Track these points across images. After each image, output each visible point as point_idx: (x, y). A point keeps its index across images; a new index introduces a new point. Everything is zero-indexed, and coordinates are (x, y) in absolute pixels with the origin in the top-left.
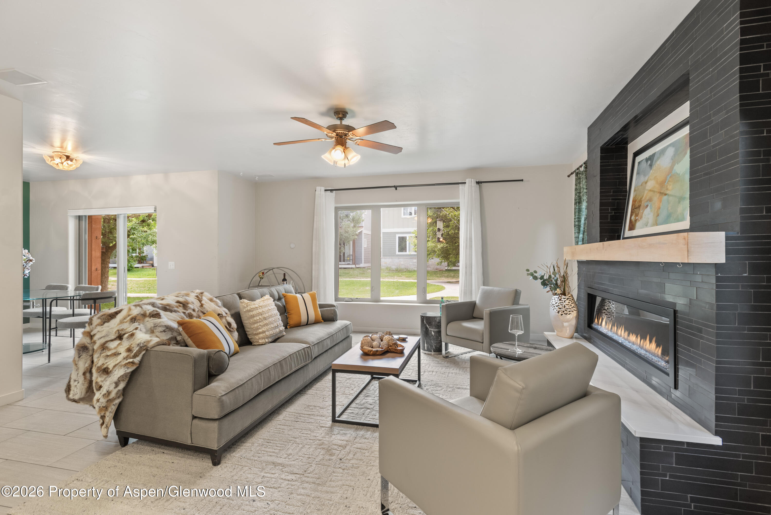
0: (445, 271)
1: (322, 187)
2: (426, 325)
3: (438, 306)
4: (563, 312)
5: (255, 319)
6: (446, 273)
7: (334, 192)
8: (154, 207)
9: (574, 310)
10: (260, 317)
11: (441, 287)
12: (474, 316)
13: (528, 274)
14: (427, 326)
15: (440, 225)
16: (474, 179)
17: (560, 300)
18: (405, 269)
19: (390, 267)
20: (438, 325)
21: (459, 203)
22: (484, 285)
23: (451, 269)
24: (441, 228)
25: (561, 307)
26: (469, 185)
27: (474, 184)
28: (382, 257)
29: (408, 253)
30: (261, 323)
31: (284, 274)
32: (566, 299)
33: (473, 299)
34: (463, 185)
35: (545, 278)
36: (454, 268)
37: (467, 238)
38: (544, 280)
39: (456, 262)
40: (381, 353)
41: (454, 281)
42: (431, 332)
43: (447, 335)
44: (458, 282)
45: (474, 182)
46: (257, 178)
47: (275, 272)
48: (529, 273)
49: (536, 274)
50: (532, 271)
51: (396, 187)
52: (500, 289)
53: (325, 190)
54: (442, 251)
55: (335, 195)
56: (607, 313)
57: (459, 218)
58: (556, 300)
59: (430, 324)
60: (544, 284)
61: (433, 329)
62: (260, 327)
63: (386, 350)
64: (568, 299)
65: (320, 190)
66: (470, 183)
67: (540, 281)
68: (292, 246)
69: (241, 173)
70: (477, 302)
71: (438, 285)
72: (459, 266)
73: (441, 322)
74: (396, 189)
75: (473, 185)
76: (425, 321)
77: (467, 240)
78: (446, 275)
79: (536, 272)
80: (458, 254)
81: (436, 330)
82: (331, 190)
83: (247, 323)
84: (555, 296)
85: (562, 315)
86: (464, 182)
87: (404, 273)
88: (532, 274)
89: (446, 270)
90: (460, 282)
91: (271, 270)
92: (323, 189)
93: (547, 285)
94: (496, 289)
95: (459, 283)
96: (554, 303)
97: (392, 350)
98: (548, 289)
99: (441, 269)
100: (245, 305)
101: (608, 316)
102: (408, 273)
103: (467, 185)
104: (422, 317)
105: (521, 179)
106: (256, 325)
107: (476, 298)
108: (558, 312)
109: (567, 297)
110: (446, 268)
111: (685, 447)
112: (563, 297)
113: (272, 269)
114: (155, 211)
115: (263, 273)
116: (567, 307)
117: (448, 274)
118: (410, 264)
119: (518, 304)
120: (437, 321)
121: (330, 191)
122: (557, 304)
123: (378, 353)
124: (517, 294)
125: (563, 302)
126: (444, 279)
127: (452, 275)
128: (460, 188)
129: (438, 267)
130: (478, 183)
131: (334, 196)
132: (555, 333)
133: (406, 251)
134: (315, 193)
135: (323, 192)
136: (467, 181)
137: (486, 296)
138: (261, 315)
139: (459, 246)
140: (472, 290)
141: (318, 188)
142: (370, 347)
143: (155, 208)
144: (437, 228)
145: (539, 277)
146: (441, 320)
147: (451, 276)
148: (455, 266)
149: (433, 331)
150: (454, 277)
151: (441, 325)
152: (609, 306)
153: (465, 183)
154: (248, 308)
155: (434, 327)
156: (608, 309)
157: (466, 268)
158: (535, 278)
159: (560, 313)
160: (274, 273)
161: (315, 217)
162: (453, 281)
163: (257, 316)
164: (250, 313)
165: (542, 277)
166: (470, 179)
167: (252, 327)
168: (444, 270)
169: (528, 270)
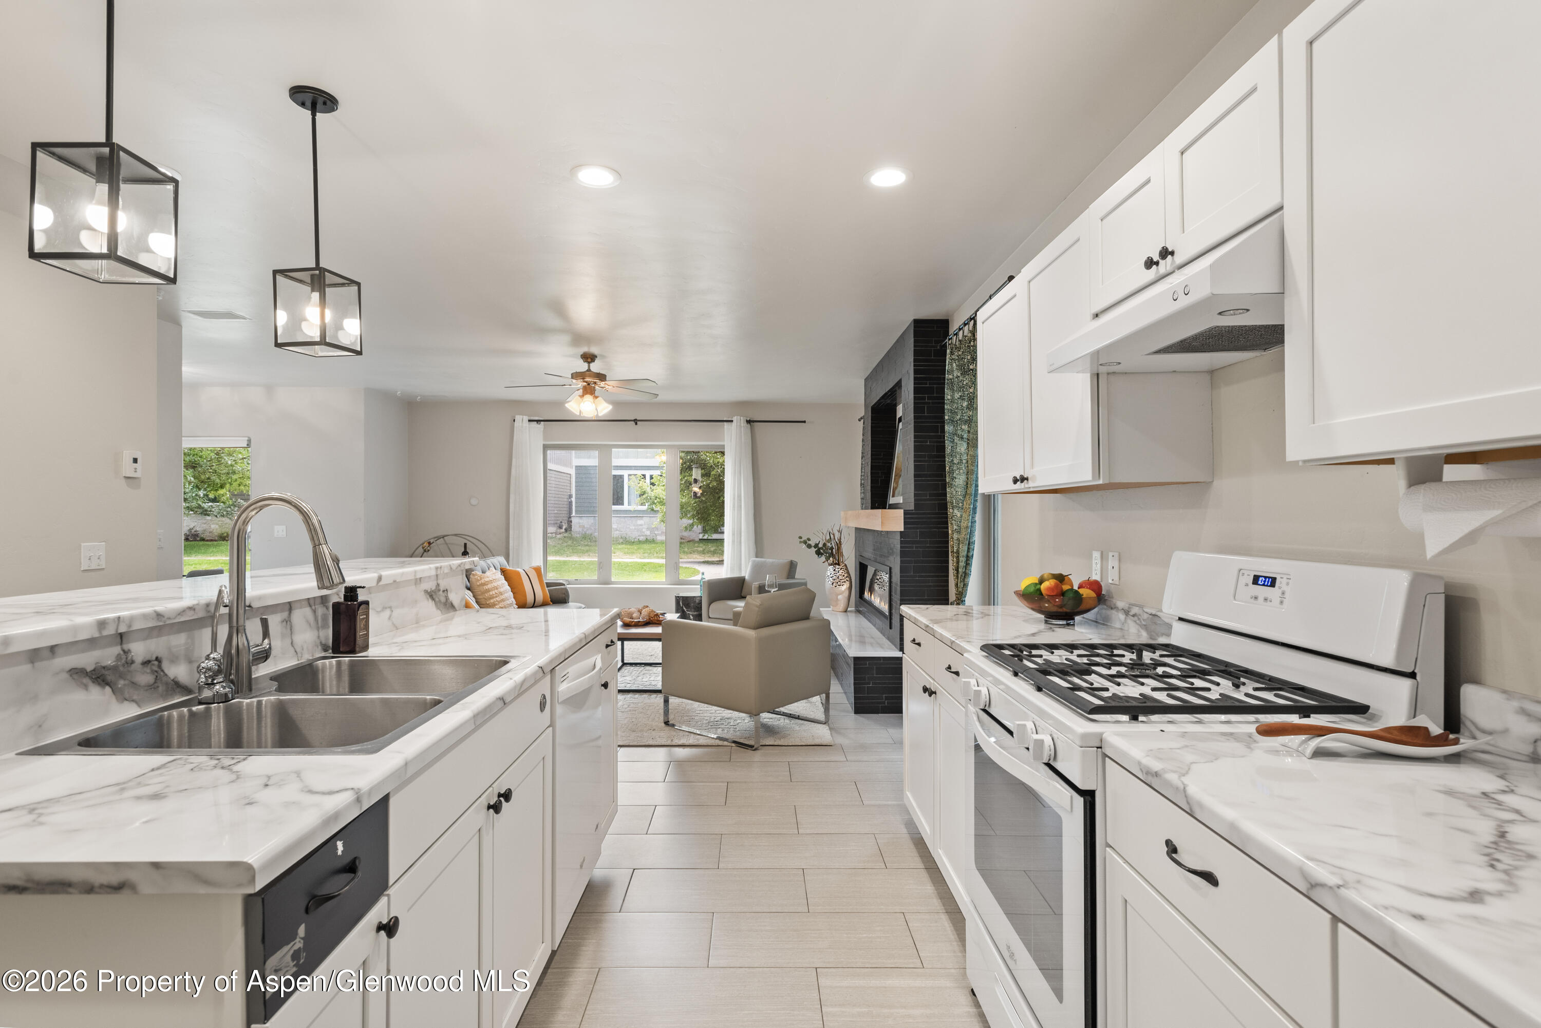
0: (698, 542)
1: (524, 417)
2: (683, 607)
3: (698, 588)
4: (837, 583)
5: (491, 593)
6: (701, 545)
7: (542, 423)
8: (247, 438)
9: (847, 580)
10: (496, 591)
11: (693, 570)
12: (742, 595)
13: (801, 542)
14: (684, 609)
15: (696, 473)
16: (743, 416)
17: (834, 570)
18: (621, 538)
19: (591, 535)
20: (698, 608)
21: (724, 446)
22: (757, 557)
23: (709, 538)
24: (699, 478)
25: (834, 577)
26: (737, 425)
27: (744, 424)
28: (574, 514)
29: (626, 507)
30: (497, 598)
31: (465, 545)
32: (839, 569)
33: (743, 575)
34: (730, 423)
35: (820, 545)
36: (715, 536)
37: (734, 495)
38: (819, 549)
39: (718, 527)
40: (643, 624)
41: (716, 560)
42: (689, 616)
43: (710, 618)
44: (721, 562)
45: (743, 420)
46: (419, 398)
47: (447, 542)
48: (802, 540)
49: (810, 542)
50: (804, 538)
51: (636, 421)
52: (774, 560)
53: (530, 421)
54: (699, 510)
55: (545, 428)
56: (879, 583)
57: (724, 465)
58: (831, 570)
59: (687, 606)
60: (818, 553)
61: (692, 612)
62: (496, 602)
63: (648, 621)
64: (841, 569)
65: (521, 421)
66: (739, 422)
67: (813, 550)
68: (474, 502)
69: (399, 393)
70: (746, 578)
71: (686, 568)
72: (723, 533)
73: (701, 603)
74: (636, 424)
75: (742, 425)
76: (681, 603)
77: (734, 499)
78: (701, 549)
79: (809, 540)
80: (722, 515)
81: (695, 613)
82: (538, 421)
83: (481, 599)
84: (830, 567)
85: (836, 586)
86: (730, 419)
87: (620, 546)
88: (805, 542)
89: (700, 539)
90: (725, 562)
91: (442, 539)
92: (526, 418)
93: (822, 554)
94: (769, 560)
95: (723, 564)
96: (829, 574)
97: (654, 621)
98: (823, 558)
99: (692, 538)
100: (479, 578)
101: (880, 586)
102: (629, 547)
103: (734, 424)
104: (676, 597)
105: (804, 420)
106: (492, 601)
107: (746, 573)
108: (833, 584)
109: (841, 567)
110: (701, 536)
111: (882, 661)
112: (837, 567)
113: (443, 537)
114: (248, 445)
115: (430, 543)
116: (841, 577)
117: (704, 547)
118: (631, 528)
119: (793, 578)
120: (697, 601)
121: (536, 422)
122: (832, 575)
123: (640, 624)
124: (792, 567)
125: (837, 572)
126: (698, 556)
127: (712, 549)
128: (725, 427)
129: (686, 534)
130: (749, 422)
131: (542, 429)
132: (830, 609)
133: (622, 504)
134: (514, 425)
135: (526, 423)
136: (735, 419)
137: (757, 569)
138: (497, 589)
139: (723, 502)
140: (740, 565)
141: (518, 418)
142: (631, 618)
143: (249, 441)
144: (693, 477)
145: (813, 545)
146: (701, 600)
147: (709, 552)
148: (716, 532)
149: (692, 615)
150: (714, 553)
151: (701, 607)
152: (881, 575)
153: (732, 421)
154: (483, 581)
155: (693, 610)
156: (880, 578)
157: (733, 534)
158: (809, 546)
159: (834, 584)
160: (447, 544)
161: (514, 460)
162: (714, 560)
163: (492, 591)
164: (484, 587)
165: (816, 546)
166: (739, 417)
167: (487, 603)
168: (697, 539)
169: (800, 538)
